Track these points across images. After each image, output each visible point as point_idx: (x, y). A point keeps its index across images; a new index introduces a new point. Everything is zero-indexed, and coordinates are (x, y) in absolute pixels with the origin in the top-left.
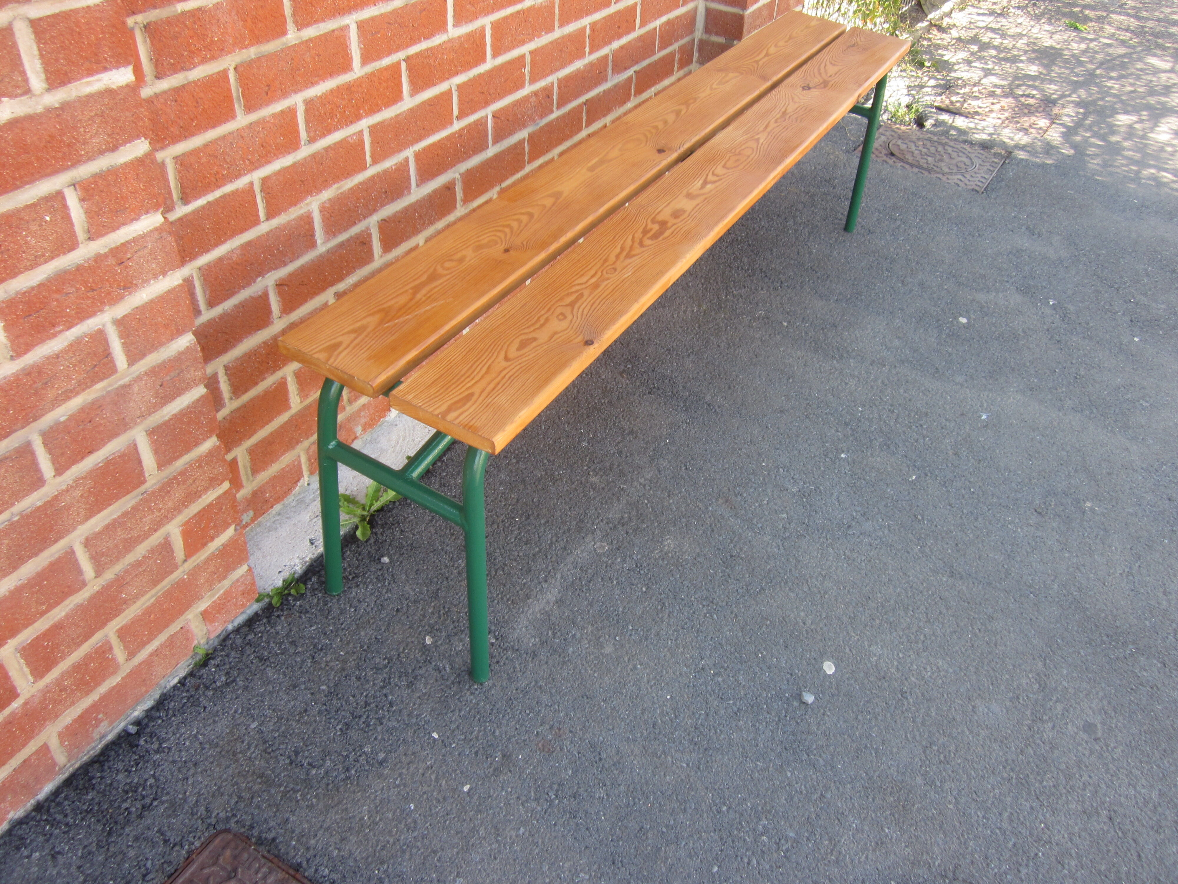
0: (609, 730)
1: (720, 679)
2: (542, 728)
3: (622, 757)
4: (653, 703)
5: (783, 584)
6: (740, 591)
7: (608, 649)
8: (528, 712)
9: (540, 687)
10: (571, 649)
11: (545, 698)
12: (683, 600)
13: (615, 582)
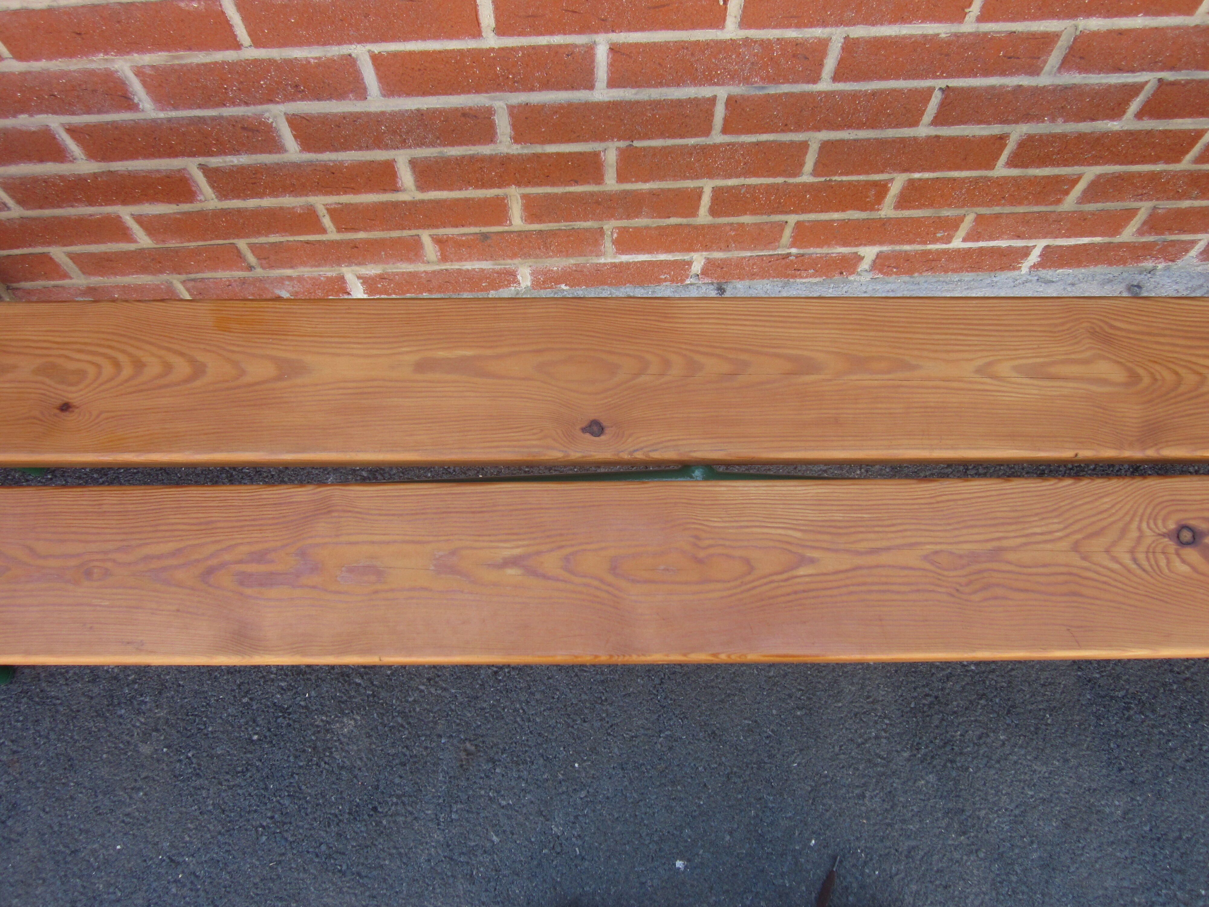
0: (44, 810)
1: (174, 890)
2: (10, 743)
3: (17, 841)
4: (103, 835)
5: (367, 893)
6: (323, 847)
7: (146, 749)
8: (21, 718)
9: (57, 711)
10: (123, 711)
11: (47, 723)
12: (266, 789)
13: (245, 700)
